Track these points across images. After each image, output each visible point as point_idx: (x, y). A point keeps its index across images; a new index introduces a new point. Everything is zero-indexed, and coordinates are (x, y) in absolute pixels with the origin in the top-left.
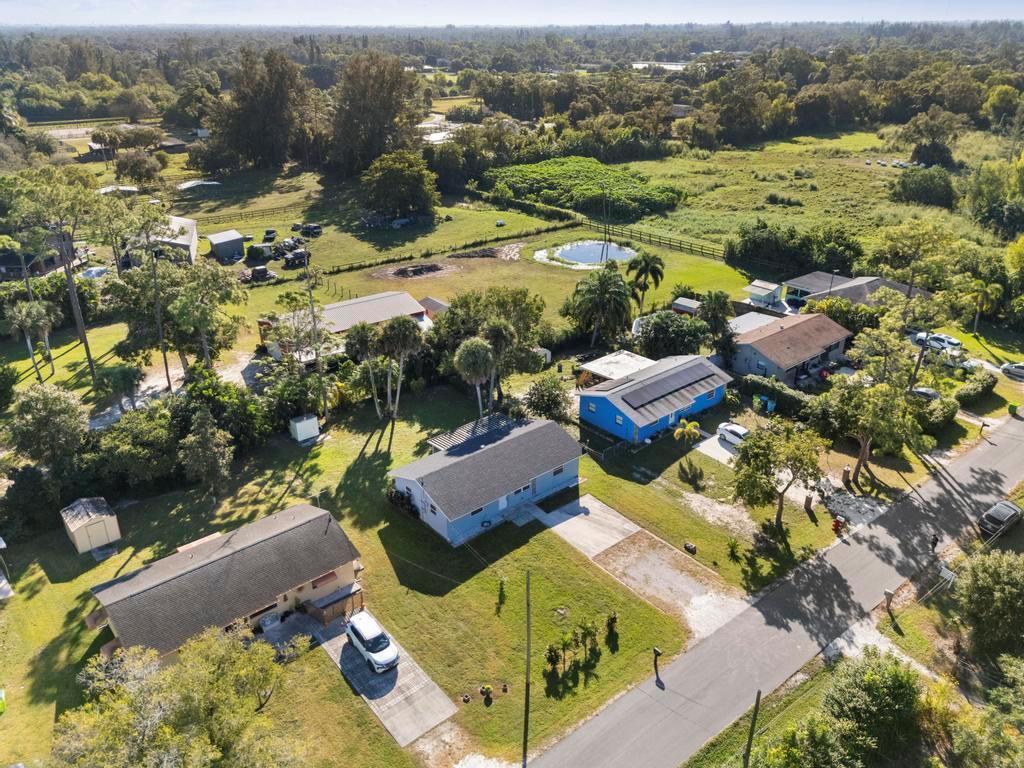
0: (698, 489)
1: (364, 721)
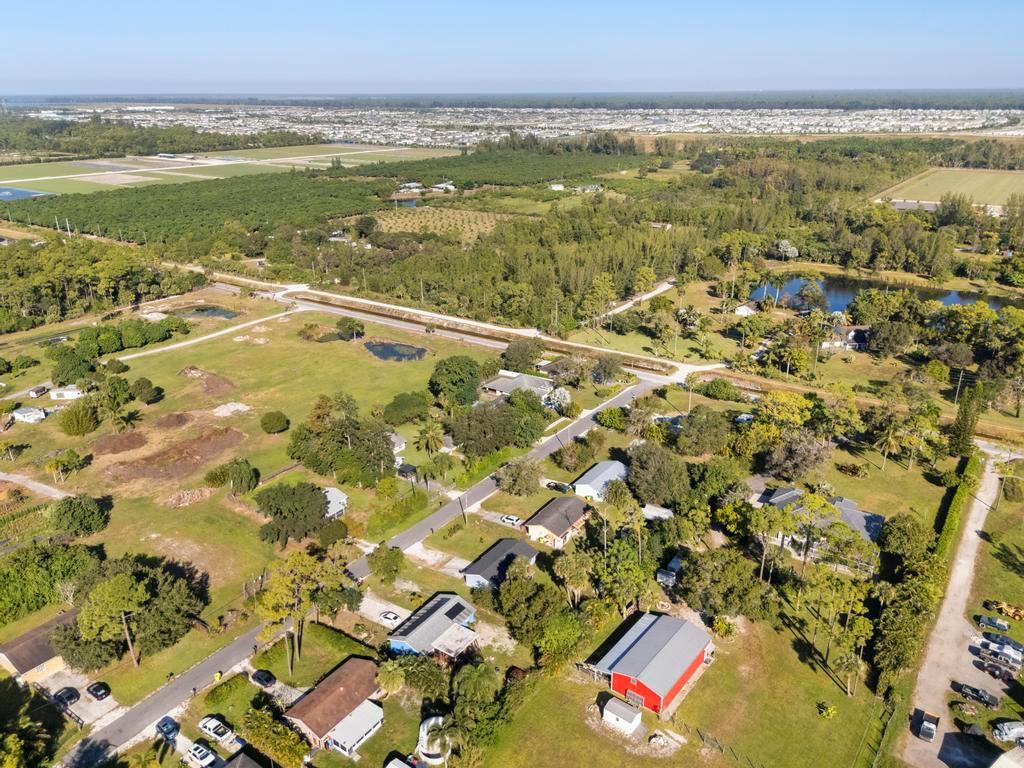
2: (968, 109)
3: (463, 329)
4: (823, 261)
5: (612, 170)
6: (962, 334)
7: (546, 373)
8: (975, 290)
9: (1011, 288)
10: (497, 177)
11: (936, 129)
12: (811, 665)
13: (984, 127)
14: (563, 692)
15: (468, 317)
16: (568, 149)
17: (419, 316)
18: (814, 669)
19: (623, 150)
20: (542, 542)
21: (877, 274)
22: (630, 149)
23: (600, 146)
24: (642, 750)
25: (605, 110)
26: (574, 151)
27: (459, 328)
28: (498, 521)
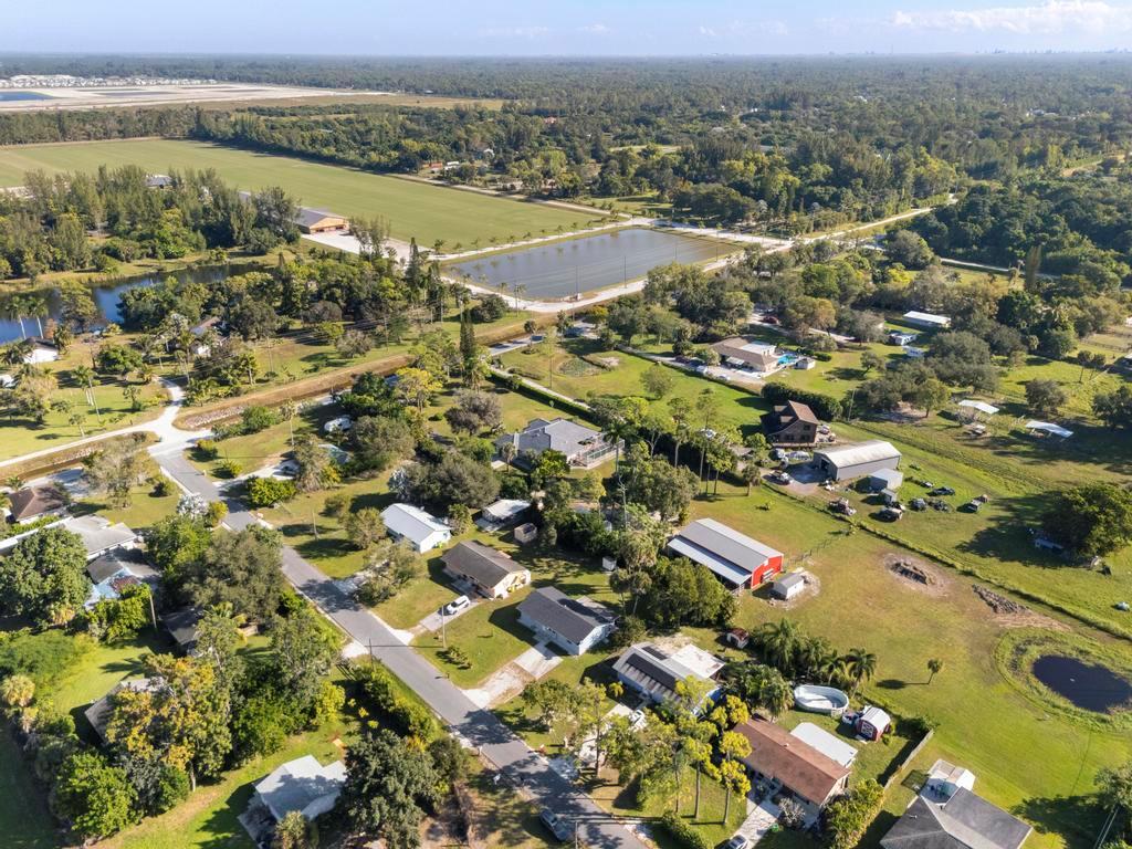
20: (513, 589)
24: (817, 589)
28: (447, 619)
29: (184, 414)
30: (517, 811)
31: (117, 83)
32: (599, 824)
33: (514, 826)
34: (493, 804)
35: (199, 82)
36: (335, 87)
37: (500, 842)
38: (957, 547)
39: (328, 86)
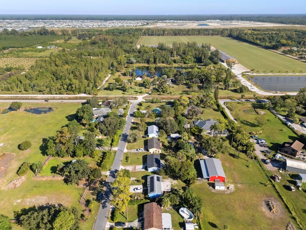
0: (136, 180)
1: (136, 149)
2: (135, 20)
3: (57, 98)
4: (142, 63)
5: (53, 41)
6: (193, 76)
7: (104, 106)
8: (180, 66)
9: (186, 65)
10: (12, 45)
11: (132, 26)
12: (236, 158)
13: (143, 25)
14: (199, 187)
15: (56, 94)
16: (30, 34)
17: (36, 97)
18: (238, 159)
19: (51, 34)
20: (155, 152)
21: (157, 65)
22: (53, 33)
23: (42, 33)
24: (229, 192)
25: (27, 21)
26: (33, 34)
27: (55, 98)
28: (137, 151)
29: (148, 96)
30: (100, 190)
31: (228, 22)
32: (107, 202)
33: (96, 192)
34: (98, 186)
35: (248, 22)
36: (287, 24)
37: (91, 193)
38: (303, 210)
39: (285, 23)
